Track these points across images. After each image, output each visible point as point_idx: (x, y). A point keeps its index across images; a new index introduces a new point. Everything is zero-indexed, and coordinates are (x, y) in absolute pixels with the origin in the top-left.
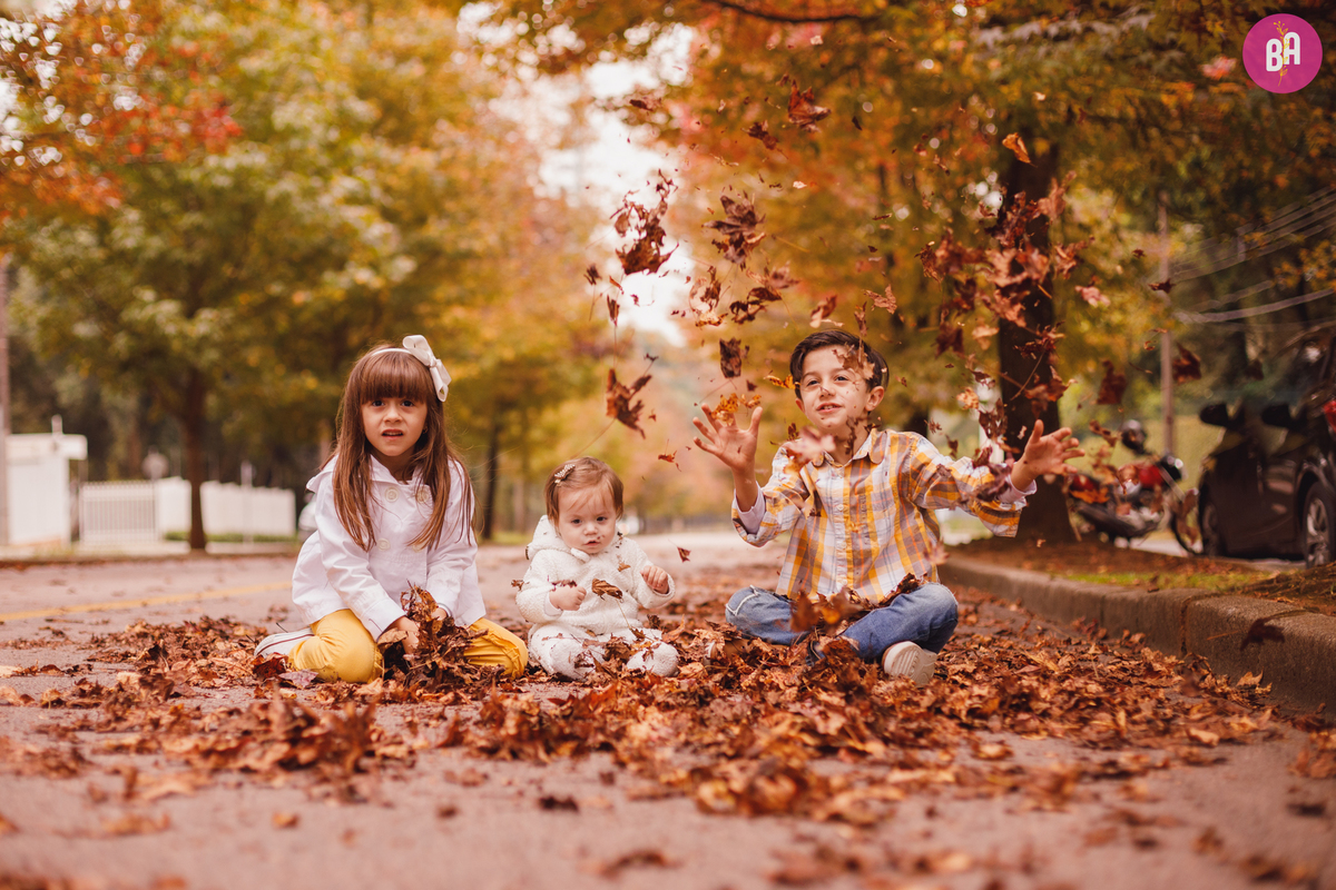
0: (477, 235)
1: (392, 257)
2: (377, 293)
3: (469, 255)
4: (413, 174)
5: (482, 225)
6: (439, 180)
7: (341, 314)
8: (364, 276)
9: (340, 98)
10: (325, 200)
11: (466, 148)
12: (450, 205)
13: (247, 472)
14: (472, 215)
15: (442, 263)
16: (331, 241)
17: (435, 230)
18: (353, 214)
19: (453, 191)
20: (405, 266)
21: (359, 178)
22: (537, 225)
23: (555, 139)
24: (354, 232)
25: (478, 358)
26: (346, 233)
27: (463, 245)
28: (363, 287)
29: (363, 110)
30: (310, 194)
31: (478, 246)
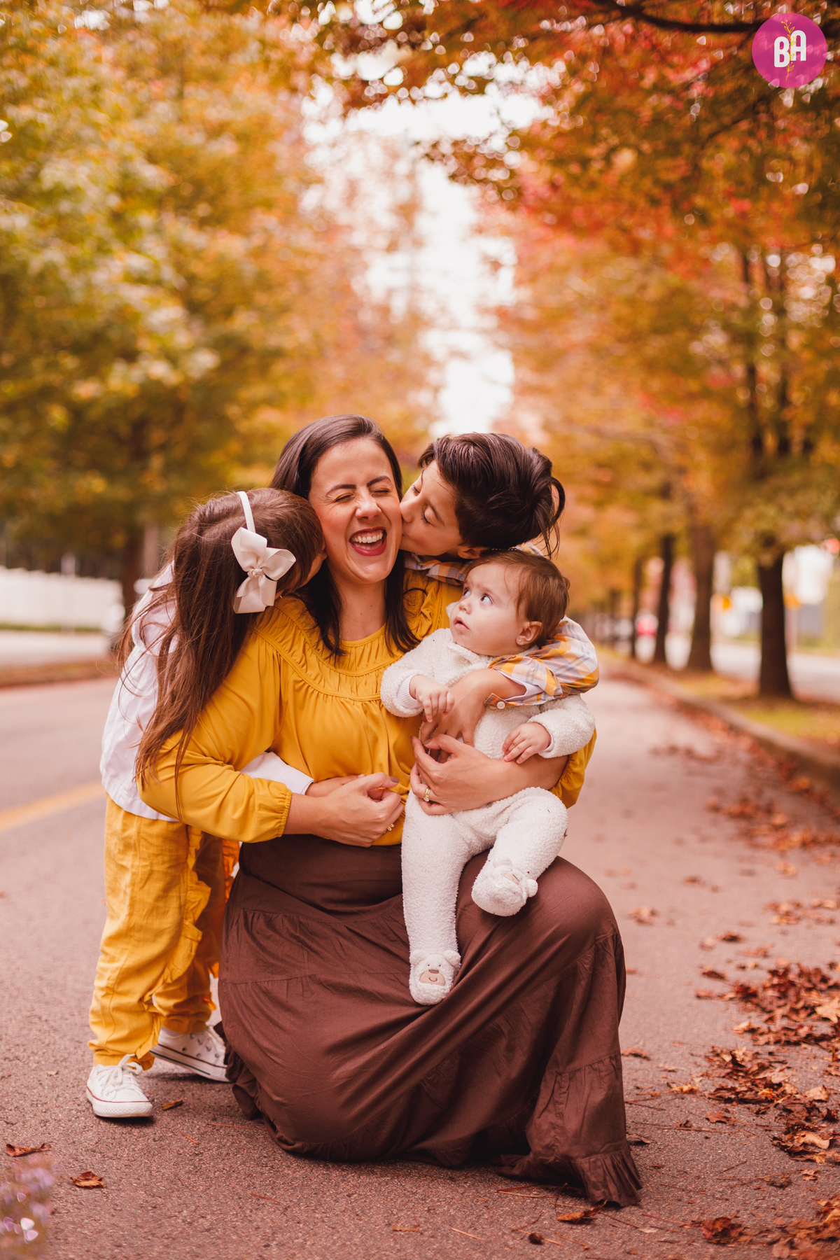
0: (289, 331)
1: (192, 350)
2: (174, 390)
3: (278, 354)
4: (220, 260)
5: (294, 321)
6: (249, 269)
7: (137, 411)
8: (159, 370)
9: (124, 160)
10: (100, 277)
11: (279, 235)
12: (261, 298)
14: (284, 310)
15: (251, 361)
16: (109, 325)
17: (242, 322)
18: (136, 295)
19: (264, 282)
20: (205, 361)
21: (149, 257)
22: (361, 331)
23: (382, 242)
24: (136, 317)
26: (125, 316)
27: (274, 341)
29: (153, 176)
30: (78, 266)
31: (287, 343)
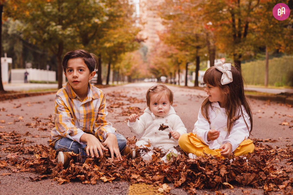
8: (97, 20)
13: (48, 67)
20: (106, 18)
25: (113, 41)
28: (96, 23)
